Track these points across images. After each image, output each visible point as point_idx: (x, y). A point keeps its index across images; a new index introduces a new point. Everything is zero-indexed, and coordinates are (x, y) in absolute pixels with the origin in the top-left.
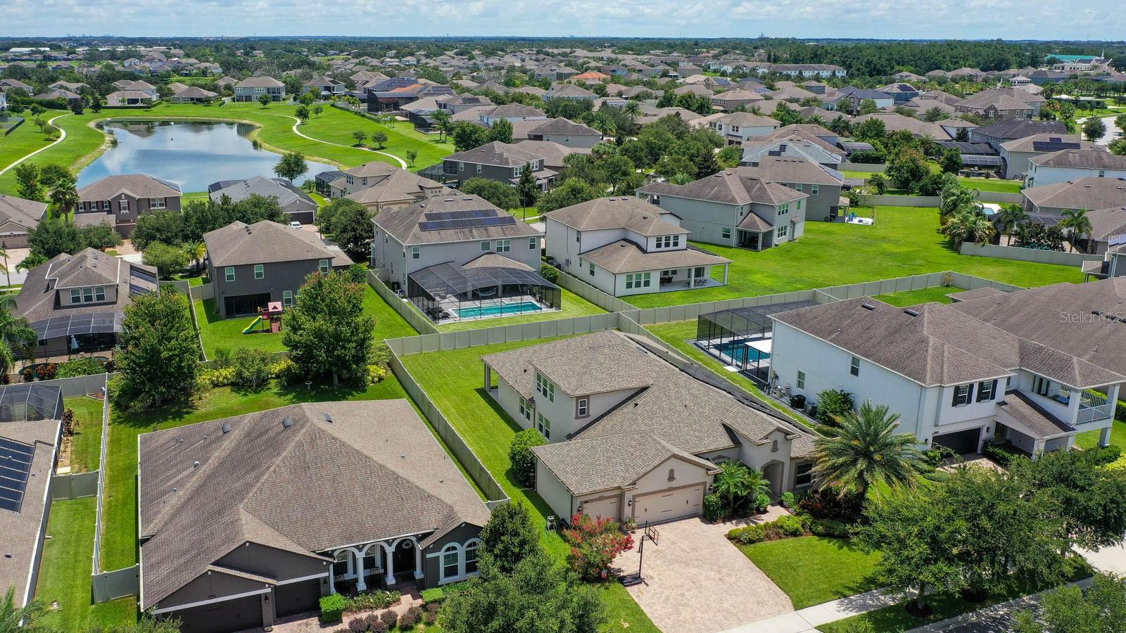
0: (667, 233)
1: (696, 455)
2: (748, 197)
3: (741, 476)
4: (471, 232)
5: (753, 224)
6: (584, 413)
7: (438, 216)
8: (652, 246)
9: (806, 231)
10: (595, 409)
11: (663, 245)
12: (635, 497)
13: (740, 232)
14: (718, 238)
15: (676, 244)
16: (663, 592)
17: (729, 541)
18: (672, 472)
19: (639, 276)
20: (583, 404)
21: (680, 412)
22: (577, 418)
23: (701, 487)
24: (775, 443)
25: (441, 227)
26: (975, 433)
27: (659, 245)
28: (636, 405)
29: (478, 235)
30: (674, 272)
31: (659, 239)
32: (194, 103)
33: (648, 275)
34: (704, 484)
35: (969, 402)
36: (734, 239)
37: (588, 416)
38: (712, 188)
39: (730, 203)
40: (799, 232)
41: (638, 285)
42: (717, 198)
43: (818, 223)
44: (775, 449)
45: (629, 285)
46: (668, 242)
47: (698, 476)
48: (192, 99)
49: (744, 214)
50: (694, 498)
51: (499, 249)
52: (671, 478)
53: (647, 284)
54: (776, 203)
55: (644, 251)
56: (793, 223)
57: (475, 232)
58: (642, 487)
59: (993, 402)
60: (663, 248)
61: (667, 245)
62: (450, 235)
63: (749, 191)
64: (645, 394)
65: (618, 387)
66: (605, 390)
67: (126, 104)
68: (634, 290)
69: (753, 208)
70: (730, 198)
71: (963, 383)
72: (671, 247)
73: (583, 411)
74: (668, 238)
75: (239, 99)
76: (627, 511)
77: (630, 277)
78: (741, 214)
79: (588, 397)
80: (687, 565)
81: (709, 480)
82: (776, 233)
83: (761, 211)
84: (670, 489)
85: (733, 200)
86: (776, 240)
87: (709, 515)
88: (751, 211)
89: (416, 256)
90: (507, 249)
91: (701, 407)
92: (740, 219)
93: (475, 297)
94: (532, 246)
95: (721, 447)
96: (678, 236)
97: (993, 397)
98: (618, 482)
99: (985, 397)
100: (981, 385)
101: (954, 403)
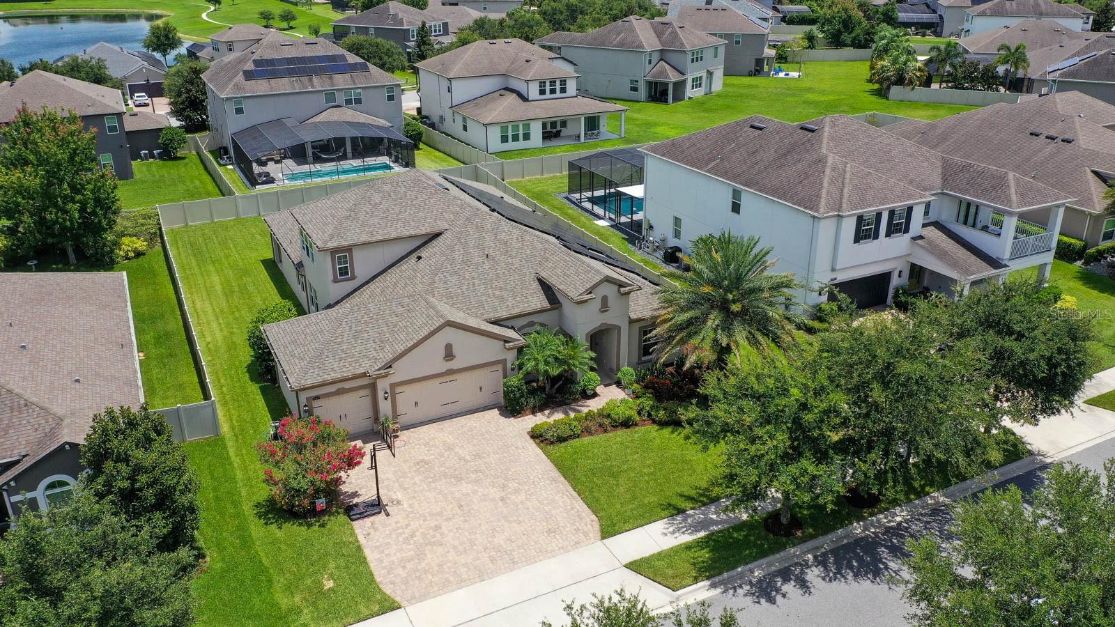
0: (552, 76)
1: (495, 322)
2: (658, 43)
3: (557, 346)
4: (311, 80)
5: (663, 72)
6: (347, 273)
7: (271, 62)
8: (534, 91)
9: (725, 85)
10: (363, 265)
11: (548, 91)
12: (393, 386)
13: (649, 83)
14: (625, 91)
15: (563, 90)
16: (407, 526)
17: (531, 441)
18: (449, 348)
19: (516, 128)
20: (343, 260)
21: (477, 264)
22: (335, 281)
23: (500, 367)
24: (605, 300)
25: (274, 75)
26: (885, 278)
27: (542, 92)
28: (419, 258)
29: (318, 83)
30: (564, 124)
31: (542, 83)
33: (527, 126)
34: (504, 362)
35: (876, 237)
36: (643, 92)
37: (353, 278)
38: (619, 34)
39: (635, 49)
40: (718, 84)
41: (516, 138)
42: (623, 45)
43: (741, 78)
44: (604, 308)
45: (504, 139)
46: (552, 86)
47: (493, 351)
49: (654, 62)
50: (491, 383)
51: (349, 102)
52: (449, 354)
53: (527, 137)
54: (688, 48)
55: (525, 99)
56: (710, 74)
57: (315, 80)
58: (402, 371)
59: (907, 237)
60: (548, 95)
61: (553, 91)
62: (283, 85)
63: (659, 37)
64: (435, 243)
65: (394, 235)
66: (374, 239)
68: (511, 145)
69: (663, 54)
70: (636, 44)
71: (869, 211)
72: (558, 94)
73: (344, 272)
74: (553, 82)
76: (385, 407)
77: (504, 129)
78: (650, 62)
79: (349, 249)
80: (459, 479)
81: (511, 357)
82: (689, 84)
83: (673, 58)
84: (450, 372)
85: (641, 46)
86: (689, 92)
87: (512, 407)
88: (661, 60)
89: (239, 111)
90: (358, 101)
91: (511, 256)
92: (648, 67)
93: (317, 159)
94: (391, 98)
95: (530, 309)
96: (565, 81)
97: (907, 229)
98: (367, 367)
99: (897, 229)
100: (891, 214)
101: (857, 239)
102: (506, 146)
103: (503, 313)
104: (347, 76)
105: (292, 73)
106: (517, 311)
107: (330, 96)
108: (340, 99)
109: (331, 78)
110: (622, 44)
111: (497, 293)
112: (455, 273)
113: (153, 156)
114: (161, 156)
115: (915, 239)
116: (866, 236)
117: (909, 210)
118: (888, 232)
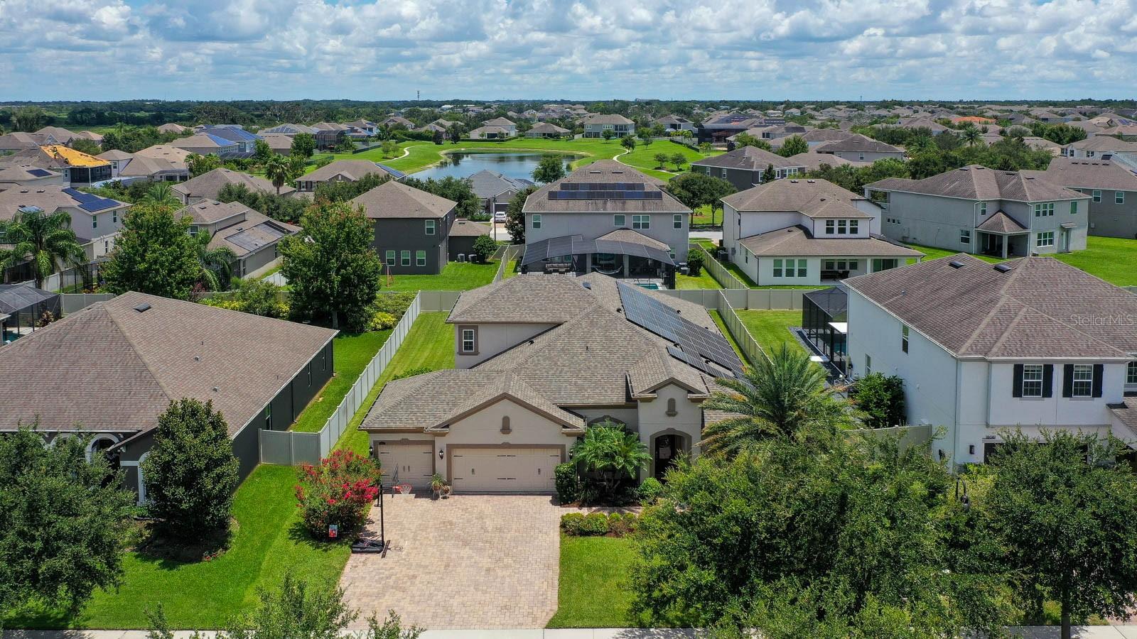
0: (842, 216)
1: (567, 409)
2: (997, 193)
4: (605, 203)
5: (999, 224)
7: (575, 186)
10: (486, 341)
11: (836, 230)
12: (451, 447)
13: (982, 235)
14: (957, 242)
15: (854, 231)
16: (391, 569)
17: (558, 529)
18: (506, 420)
19: (790, 262)
20: (468, 335)
21: (575, 354)
22: (461, 353)
23: (558, 452)
24: (672, 403)
25: (573, 197)
27: (830, 231)
28: (532, 342)
29: (611, 207)
30: (854, 264)
31: (830, 222)
33: (803, 262)
34: (562, 447)
36: (974, 244)
37: (476, 353)
38: (953, 182)
39: (967, 198)
40: (1078, 244)
41: (790, 273)
42: (954, 194)
44: (671, 412)
45: (777, 273)
46: (843, 226)
47: (552, 434)
48: (544, 134)
49: (989, 214)
51: (636, 226)
52: (506, 429)
53: (803, 273)
54: (1032, 201)
55: (809, 235)
56: (1066, 231)
57: (609, 204)
58: (457, 435)
60: (836, 234)
61: (842, 230)
62: (579, 206)
63: (1000, 187)
64: (552, 331)
65: (516, 319)
67: (486, 138)
68: (784, 279)
69: (1002, 207)
70: (969, 192)
72: (848, 234)
73: (469, 346)
74: (842, 222)
75: (588, 135)
76: (441, 466)
77: (778, 262)
78: (984, 213)
81: (569, 443)
82: (1034, 239)
83: (1012, 209)
84: (507, 446)
85: (973, 194)
86: (1034, 248)
88: (1000, 211)
89: (537, 225)
90: (646, 226)
91: (610, 353)
92: (981, 218)
94: (679, 225)
95: (605, 402)
96: (856, 221)
97: (1098, 393)
98: (430, 423)
99: (1083, 390)
100: (1069, 369)
101: (1017, 393)
102: (778, 280)
103: (576, 401)
104: (640, 203)
105: (590, 196)
106: (591, 402)
107: (620, 218)
108: (629, 222)
109: (624, 203)
110: (953, 192)
111: (580, 382)
112: (549, 358)
113: (467, 259)
114: (474, 260)
115: (1111, 406)
116: (1033, 390)
117: (1099, 369)
118: (1067, 393)
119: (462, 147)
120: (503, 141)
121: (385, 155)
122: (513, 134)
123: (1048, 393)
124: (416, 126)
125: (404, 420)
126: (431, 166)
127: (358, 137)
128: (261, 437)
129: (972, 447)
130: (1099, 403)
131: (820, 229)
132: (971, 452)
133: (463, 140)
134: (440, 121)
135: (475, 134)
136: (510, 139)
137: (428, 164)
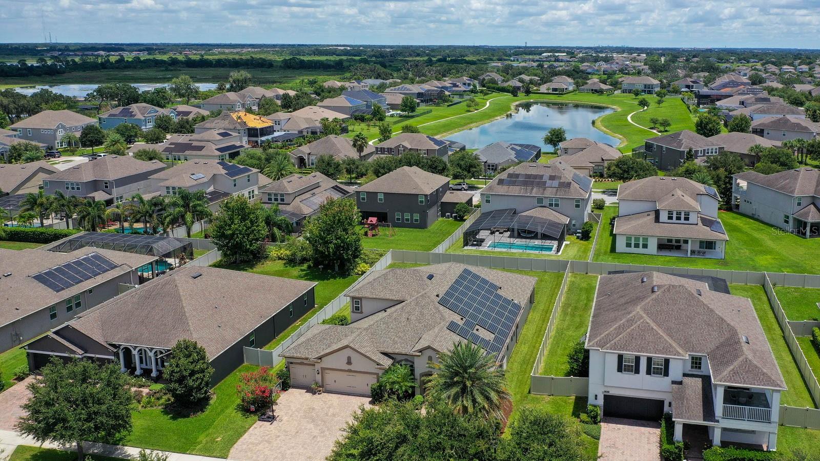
0: (679, 209)
1: (385, 354)
2: (813, 190)
4: (532, 189)
6: (359, 309)
7: (518, 176)
10: (366, 307)
11: (674, 218)
12: (323, 369)
15: (687, 219)
18: (349, 358)
19: (637, 239)
20: (357, 303)
22: (353, 312)
23: (375, 376)
24: (430, 358)
27: (670, 218)
28: (385, 311)
31: (670, 213)
32: (593, 93)
33: (646, 239)
34: (377, 374)
36: (792, 225)
37: (362, 313)
41: (637, 246)
44: (430, 362)
45: (629, 245)
46: (682, 216)
47: (372, 368)
48: (592, 90)
49: (804, 205)
52: (349, 362)
53: (645, 246)
55: (657, 219)
57: (534, 190)
58: (327, 362)
60: (674, 220)
61: (678, 218)
64: (398, 305)
65: (381, 296)
66: (371, 296)
67: (550, 91)
68: (633, 250)
69: (815, 200)
70: (790, 189)
72: (682, 221)
73: (357, 308)
74: (679, 213)
75: (625, 91)
76: (317, 378)
77: (629, 239)
78: (799, 204)
79: (361, 299)
84: (350, 371)
85: (793, 191)
89: (488, 201)
90: (557, 205)
92: (797, 208)
93: (519, 236)
94: (577, 206)
95: (404, 352)
96: (688, 213)
97: (666, 374)
98: (313, 356)
99: (657, 372)
100: (649, 360)
101: (620, 369)
102: (628, 250)
103: (390, 350)
104: (554, 190)
106: (397, 351)
107: (540, 200)
108: (546, 202)
109: (542, 190)
113: (451, 217)
114: (454, 218)
115: (674, 382)
116: (628, 369)
117: (667, 361)
118: (649, 372)
119: (532, 98)
120: (562, 94)
121: (468, 109)
122: (571, 88)
123: (637, 371)
124: (503, 81)
125: (302, 353)
126: (499, 118)
127: (457, 91)
128: (244, 351)
129: (596, 396)
130: (667, 380)
131: (664, 217)
132: (596, 399)
133: (533, 93)
134: (523, 76)
135: (543, 88)
136: (568, 93)
137: (497, 116)
